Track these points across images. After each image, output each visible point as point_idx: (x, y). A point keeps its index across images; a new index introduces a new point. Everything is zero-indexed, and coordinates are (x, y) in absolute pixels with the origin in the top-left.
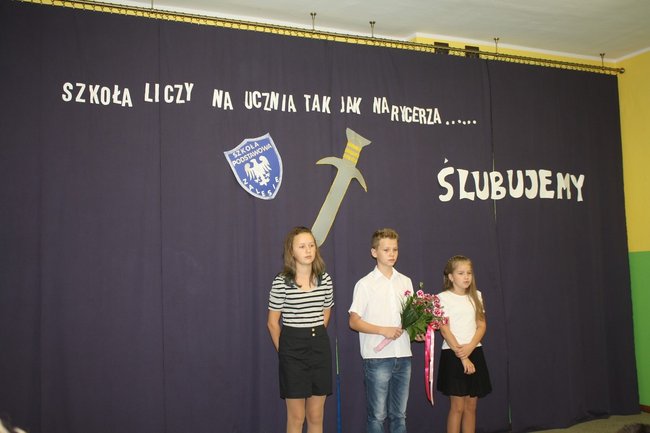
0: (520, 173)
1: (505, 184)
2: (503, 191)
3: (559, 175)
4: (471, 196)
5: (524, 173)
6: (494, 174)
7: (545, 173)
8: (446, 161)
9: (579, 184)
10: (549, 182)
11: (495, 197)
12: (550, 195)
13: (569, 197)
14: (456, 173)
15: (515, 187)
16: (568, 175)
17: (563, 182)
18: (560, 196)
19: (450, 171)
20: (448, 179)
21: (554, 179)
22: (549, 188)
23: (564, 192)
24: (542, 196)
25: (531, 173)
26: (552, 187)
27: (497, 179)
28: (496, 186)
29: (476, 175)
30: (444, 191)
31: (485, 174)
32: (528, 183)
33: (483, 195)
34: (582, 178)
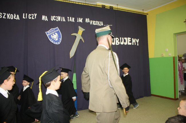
0: (123, 38)
1: (119, 41)
2: (119, 43)
3: (133, 39)
5: (124, 38)
6: (117, 38)
7: (129, 39)
10: (130, 41)
11: (117, 44)
12: (130, 44)
13: (135, 44)
15: (122, 42)
16: (135, 39)
17: (134, 41)
18: (133, 44)
21: (131, 40)
22: (130, 42)
23: (134, 43)
24: (128, 44)
25: (126, 38)
27: (117, 40)
28: (117, 41)
31: (114, 39)
32: (125, 41)
33: (114, 44)
34: (138, 40)
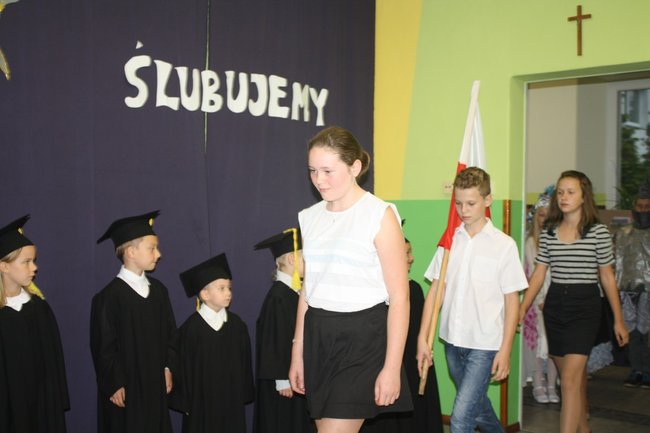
0: (243, 77)
1: (222, 91)
2: (218, 100)
3: (296, 86)
4: (172, 103)
5: (249, 78)
6: (208, 74)
7: (278, 81)
8: (139, 45)
9: (321, 100)
10: (283, 94)
11: (207, 108)
12: (280, 112)
13: (307, 118)
14: (153, 67)
15: (235, 94)
16: (307, 87)
17: (301, 95)
18: (295, 116)
19: (144, 61)
20: (141, 73)
21: (288, 90)
22: (283, 102)
23: (301, 111)
24: (272, 114)
25: (259, 79)
26: (286, 102)
27: (212, 82)
28: (210, 92)
29: (182, 72)
30: (134, 92)
31: (195, 72)
32: (253, 94)
33: (191, 104)
34: (324, 93)
